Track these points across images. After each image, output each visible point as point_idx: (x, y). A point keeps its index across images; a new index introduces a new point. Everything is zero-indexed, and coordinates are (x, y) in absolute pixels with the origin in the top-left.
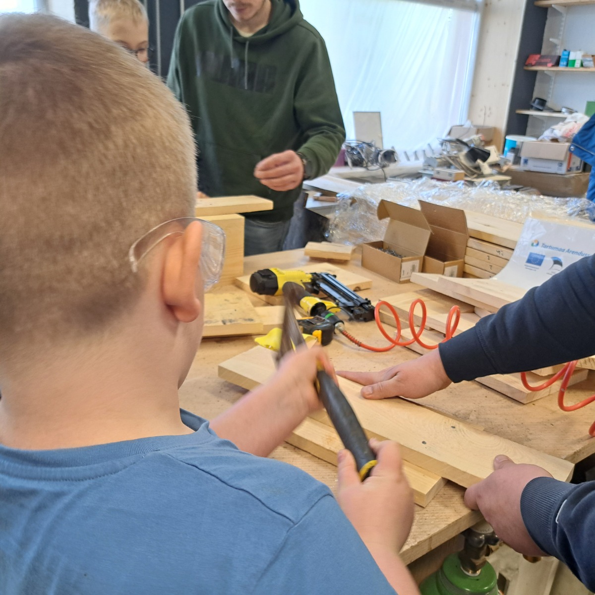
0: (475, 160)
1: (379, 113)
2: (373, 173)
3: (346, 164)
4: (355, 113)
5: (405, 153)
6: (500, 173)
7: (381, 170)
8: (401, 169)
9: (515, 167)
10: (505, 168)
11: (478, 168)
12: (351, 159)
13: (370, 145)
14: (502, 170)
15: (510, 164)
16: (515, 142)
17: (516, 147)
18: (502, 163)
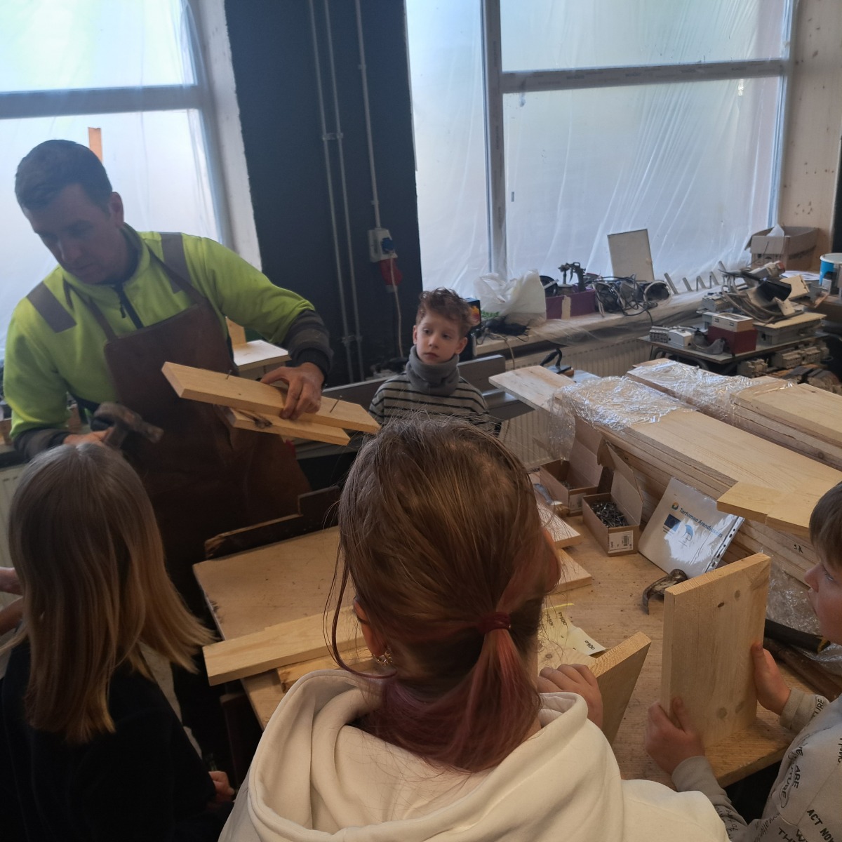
0: (770, 299)
1: (646, 230)
2: (634, 319)
3: (596, 310)
4: (609, 237)
5: (685, 280)
6: (811, 309)
7: (645, 312)
8: (674, 308)
9: (832, 299)
10: (819, 301)
11: (776, 307)
12: (604, 302)
13: (629, 280)
14: (814, 304)
15: (827, 294)
16: (833, 264)
17: (834, 271)
18: (813, 296)
